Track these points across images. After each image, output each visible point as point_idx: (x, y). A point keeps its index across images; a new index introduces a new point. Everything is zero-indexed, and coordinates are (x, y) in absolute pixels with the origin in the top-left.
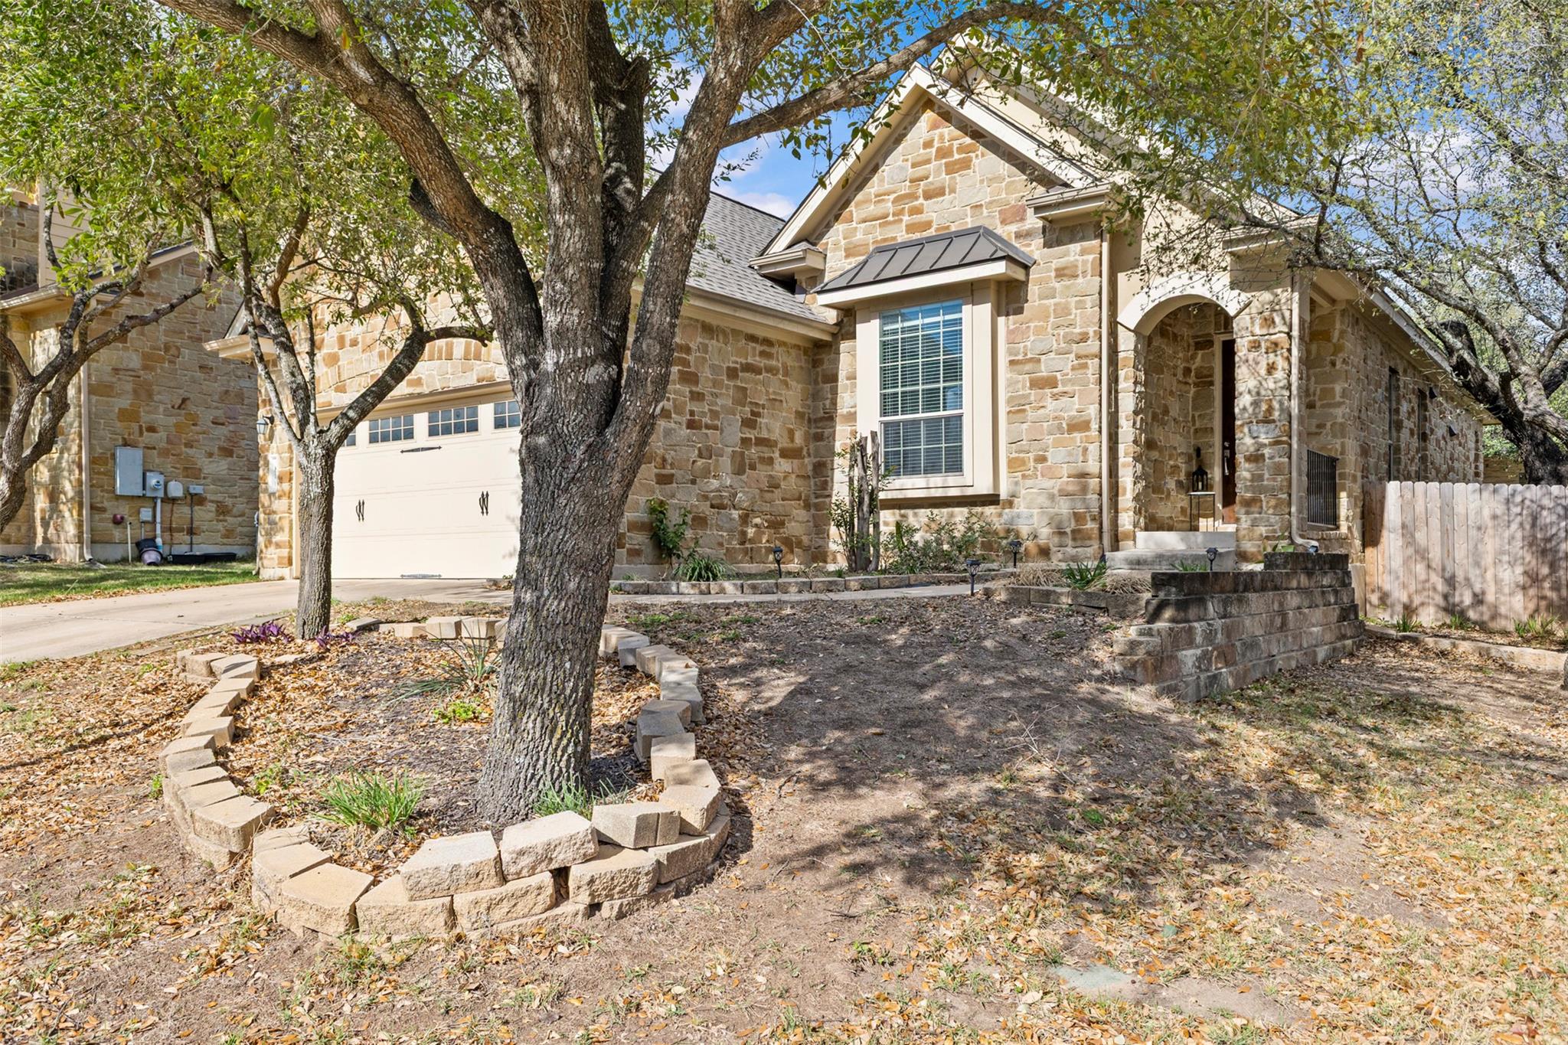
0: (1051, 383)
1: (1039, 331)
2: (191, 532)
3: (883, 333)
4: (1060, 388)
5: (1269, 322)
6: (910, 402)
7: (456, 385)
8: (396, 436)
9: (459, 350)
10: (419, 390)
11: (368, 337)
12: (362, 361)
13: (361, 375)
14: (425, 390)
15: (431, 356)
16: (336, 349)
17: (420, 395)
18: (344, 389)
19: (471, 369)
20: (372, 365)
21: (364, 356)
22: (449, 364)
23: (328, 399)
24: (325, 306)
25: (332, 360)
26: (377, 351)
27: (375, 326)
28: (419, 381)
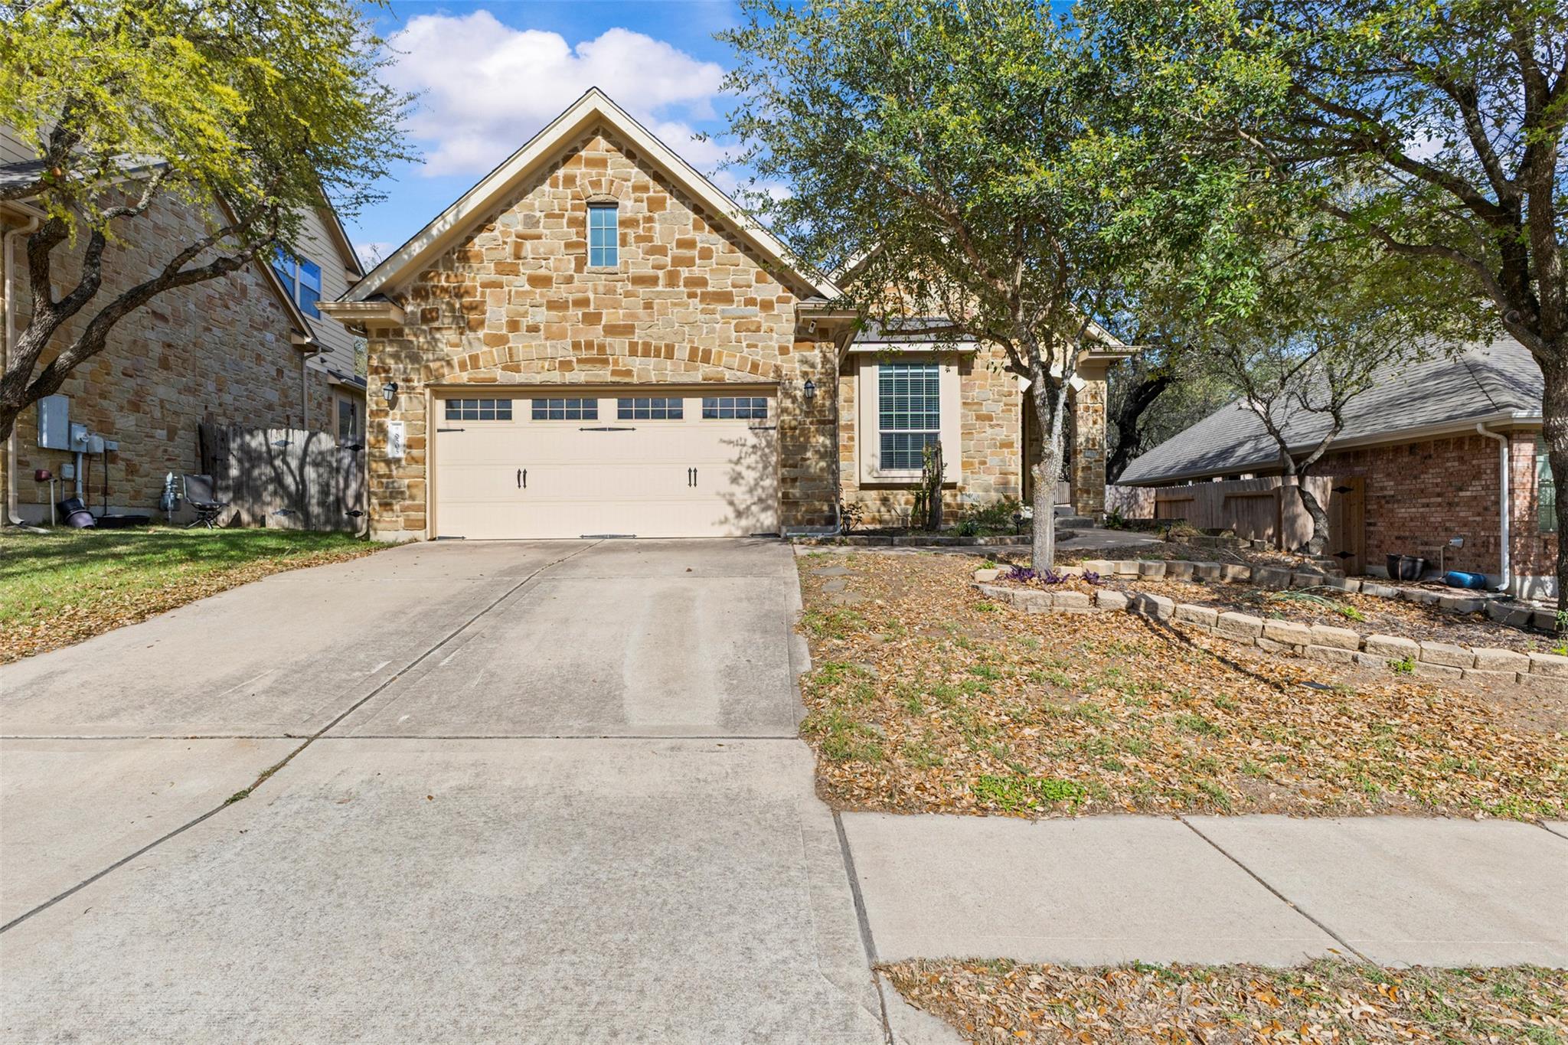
0: (990, 418)
1: (981, 387)
2: (105, 492)
3: (881, 375)
4: (994, 422)
5: (1094, 397)
6: (902, 421)
7: (674, 380)
8: (573, 416)
9: (682, 352)
10: (627, 380)
11: (555, 327)
12: (545, 347)
13: (545, 359)
14: (635, 380)
15: (646, 354)
16: (504, 332)
17: (626, 384)
18: (517, 369)
19: (696, 369)
20: (561, 352)
21: (548, 343)
22: (669, 362)
23: (492, 376)
24: (488, 291)
25: (498, 340)
26: (569, 341)
27: (564, 319)
28: (629, 373)
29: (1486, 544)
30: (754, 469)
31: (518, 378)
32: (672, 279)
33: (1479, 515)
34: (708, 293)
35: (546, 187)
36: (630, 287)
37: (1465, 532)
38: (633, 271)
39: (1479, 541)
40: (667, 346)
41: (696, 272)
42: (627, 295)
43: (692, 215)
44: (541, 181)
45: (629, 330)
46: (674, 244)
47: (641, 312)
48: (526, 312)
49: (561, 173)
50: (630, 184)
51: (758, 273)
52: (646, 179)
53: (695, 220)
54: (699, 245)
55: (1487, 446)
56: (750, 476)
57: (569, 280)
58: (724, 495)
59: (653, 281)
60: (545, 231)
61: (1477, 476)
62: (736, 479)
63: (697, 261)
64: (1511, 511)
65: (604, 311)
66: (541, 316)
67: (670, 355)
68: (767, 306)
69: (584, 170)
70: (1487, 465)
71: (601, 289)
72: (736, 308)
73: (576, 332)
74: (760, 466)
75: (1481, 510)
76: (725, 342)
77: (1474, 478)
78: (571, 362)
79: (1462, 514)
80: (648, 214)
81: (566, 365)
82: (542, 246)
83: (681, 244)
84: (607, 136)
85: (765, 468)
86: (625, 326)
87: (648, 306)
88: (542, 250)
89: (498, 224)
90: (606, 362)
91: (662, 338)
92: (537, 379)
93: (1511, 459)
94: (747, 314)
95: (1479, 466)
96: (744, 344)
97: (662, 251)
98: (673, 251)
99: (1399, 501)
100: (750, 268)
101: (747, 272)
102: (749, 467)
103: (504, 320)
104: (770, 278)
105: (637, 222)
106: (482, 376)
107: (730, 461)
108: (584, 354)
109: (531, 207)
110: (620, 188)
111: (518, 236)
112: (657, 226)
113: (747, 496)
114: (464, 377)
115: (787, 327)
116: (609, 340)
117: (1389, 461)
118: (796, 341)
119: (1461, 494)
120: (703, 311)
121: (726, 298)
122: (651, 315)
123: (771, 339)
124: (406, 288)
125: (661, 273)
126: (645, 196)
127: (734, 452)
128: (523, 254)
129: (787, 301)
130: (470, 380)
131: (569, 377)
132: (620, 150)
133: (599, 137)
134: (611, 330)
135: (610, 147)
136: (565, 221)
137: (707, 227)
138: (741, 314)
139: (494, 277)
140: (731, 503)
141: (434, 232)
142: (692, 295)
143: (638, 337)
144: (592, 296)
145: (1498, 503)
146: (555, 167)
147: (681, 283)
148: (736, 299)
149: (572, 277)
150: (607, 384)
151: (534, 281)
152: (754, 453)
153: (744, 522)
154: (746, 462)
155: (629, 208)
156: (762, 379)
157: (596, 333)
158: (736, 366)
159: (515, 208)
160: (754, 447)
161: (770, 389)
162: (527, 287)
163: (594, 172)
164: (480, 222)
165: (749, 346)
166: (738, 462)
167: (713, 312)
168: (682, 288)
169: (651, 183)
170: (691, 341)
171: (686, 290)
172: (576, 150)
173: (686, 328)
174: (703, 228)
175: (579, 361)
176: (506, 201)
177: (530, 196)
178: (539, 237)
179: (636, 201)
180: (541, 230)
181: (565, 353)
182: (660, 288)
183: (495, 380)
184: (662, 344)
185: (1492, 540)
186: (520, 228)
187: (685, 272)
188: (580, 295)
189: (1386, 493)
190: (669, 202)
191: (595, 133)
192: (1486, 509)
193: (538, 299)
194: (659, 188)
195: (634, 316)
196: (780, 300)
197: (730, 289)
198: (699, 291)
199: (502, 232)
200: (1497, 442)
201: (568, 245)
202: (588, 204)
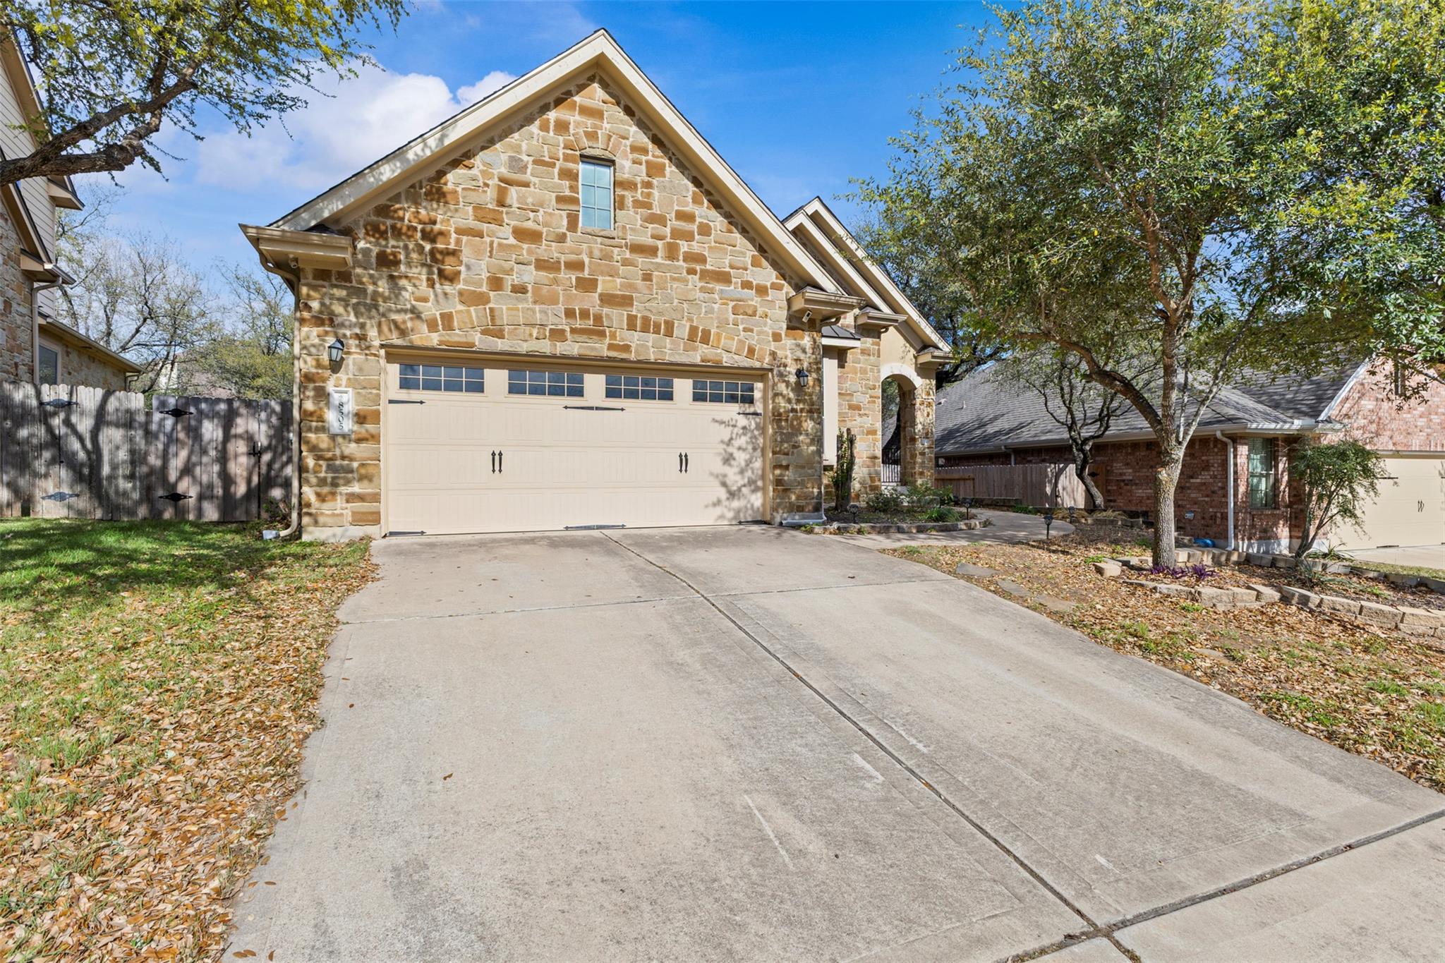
0: (859, 408)
1: (853, 379)
4: (863, 411)
5: (928, 393)
7: (673, 359)
8: (556, 391)
9: (682, 330)
10: (624, 356)
11: (545, 290)
12: (534, 312)
13: (533, 325)
14: (633, 357)
15: (645, 329)
16: (484, 289)
17: (623, 360)
18: (499, 334)
19: (695, 349)
20: (552, 319)
21: (537, 308)
22: (668, 340)
23: (470, 340)
24: (465, 238)
25: (477, 299)
26: (561, 308)
27: (556, 281)
28: (626, 348)
29: (1213, 518)
30: (744, 450)
31: (501, 345)
32: (672, 252)
33: (1207, 496)
34: (707, 271)
35: (534, 128)
36: (628, 255)
37: (1196, 508)
38: (630, 238)
39: (1207, 516)
40: (666, 322)
41: (696, 247)
42: (626, 263)
43: (691, 188)
44: (529, 120)
45: (626, 301)
46: (673, 215)
47: (640, 283)
48: (512, 269)
49: (552, 115)
50: (628, 143)
51: (753, 256)
52: (644, 140)
53: (694, 193)
54: (698, 220)
55: (1215, 446)
56: (741, 457)
57: (561, 239)
58: (717, 476)
59: (653, 251)
60: (534, 180)
61: (1206, 467)
62: (728, 460)
63: (697, 237)
64: (1236, 495)
65: (600, 278)
66: (529, 275)
67: (669, 333)
68: (762, 290)
69: (578, 117)
70: (1215, 460)
71: (597, 253)
72: (733, 289)
73: (569, 298)
74: (750, 447)
75: (1209, 493)
76: (723, 324)
77: (1203, 470)
78: (563, 331)
79: (1193, 495)
80: (647, 179)
81: (557, 335)
82: (531, 195)
83: (681, 216)
84: (605, 86)
85: (755, 449)
86: (624, 297)
87: (647, 277)
88: (530, 200)
89: (478, 161)
90: (602, 334)
91: (661, 313)
92: (524, 348)
93: (1235, 457)
94: (744, 297)
95: (1207, 461)
96: (741, 327)
97: (661, 220)
98: (672, 223)
99: (1136, 484)
100: (747, 251)
101: (744, 254)
102: (739, 448)
103: (485, 275)
104: (765, 263)
105: (636, 185)
106: (457, 339)
107: (722, 442)
108: (578, 324)
109: (518, 149)
110: (617, 146)
111: (501, 180)
112: (655, 192)
113: (738, 477)
114: (434, 339)
115: (780, 315)
116: (606, 310)
117: (1127, 454)
118: (789, 328)
119: (1192, 481)
120: (702, 290)
121: (724, 278)
122: (650, 288)
123: (765, 325)
124: (357, 222)
125: (660, 244)
126: (644, 158)
127: (726, 433)
128: (508, 201)
129: (780, 288)
130: (441, 343)
131: (561, 348)
132: (618, 104)
133: (596, 85)
134: (607, 299)
135: (607, 98)
136: (556, 171)
137: (705, 201)
138: (739, 296)
139: (472, 223)
140: (724, 484)
141: (411, 155)
142: (691, 272)
143: (637, 310)
144: (587, 260)
145: (1225, 488)
146: (545, 108)
147: (681, 258)
148: (734, 280)
149: (564, 235)
150: (602, 359)
151: (520, 234)
152: (744, 434)
153: (736, 504)
154: (737, 443)
155: (627, 170)
156: (757, 365)
157: (591, 301)
158: (733, 350)
159: (498, 146)
160: (744, 428)
161: (761, 374)
162: (512, 241)
163: (590, 122)
164: (456, 155)
165: (745, 330)
166: (729, 443)
167: (711, 292)
168: (681, 263)
169: (650, 146)
170: (690, 320)
171: (685, 265)
172: (569, 94)
173: (685, 305)
174: (702, 203)
175: (573, 331)
176: (488, 136)
177: (516, 135)
178: (527, 185)
179: (634, 162)
180: (528, 176)
181: (556, 320)
182: (659, 260)
183: (473, 345)
184: (662, 320)
185: (1219, 515)
186: (504, 171)
187: (684, 247)
188: (573, 257)
189: (1124, 478)
190: (668, 170)
191: (592, 79)
192: (1213, 492)
193: (525, 256)
194: (658, 152)
195: (632, 287)
196: (774, 286)
197: (728, 269)
198: (698, 268)
199: (482, 172)
200: (1225, 445)
201: (560, 199)
202: (581, 156)
